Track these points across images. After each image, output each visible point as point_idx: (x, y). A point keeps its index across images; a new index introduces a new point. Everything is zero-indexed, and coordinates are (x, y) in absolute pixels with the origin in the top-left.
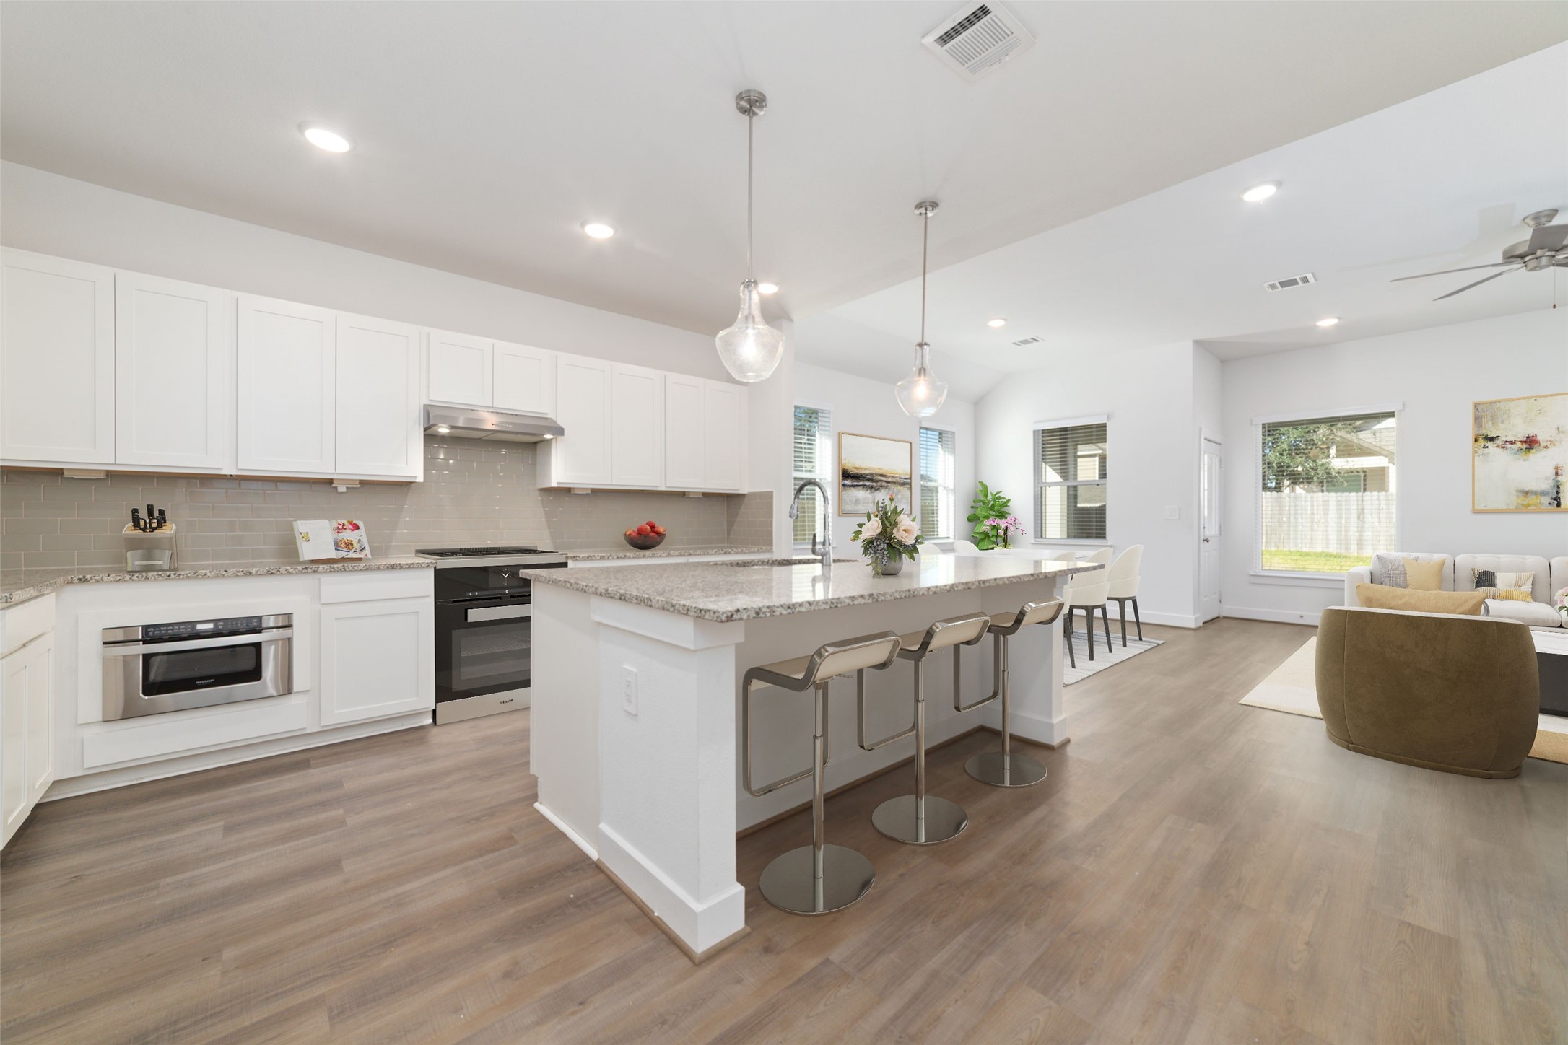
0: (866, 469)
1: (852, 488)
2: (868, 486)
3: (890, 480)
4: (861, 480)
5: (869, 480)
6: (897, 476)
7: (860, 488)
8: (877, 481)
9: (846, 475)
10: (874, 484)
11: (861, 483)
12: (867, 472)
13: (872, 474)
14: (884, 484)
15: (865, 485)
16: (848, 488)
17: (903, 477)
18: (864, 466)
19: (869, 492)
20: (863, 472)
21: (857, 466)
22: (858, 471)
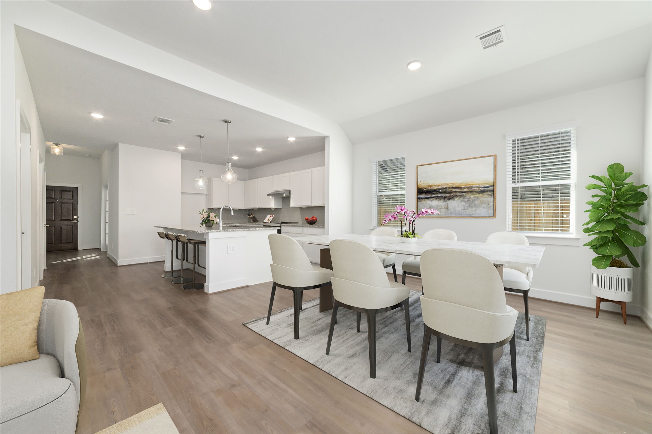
0: (439, 185)
1: (426, 200)
2: (441, 197)
3: (465, 190)
4: (434, 194)
5: (442, 193)
6: (474, 186)
7: (434, 199)
8: (450, 193)
9: (420, 191)
10: (448, 195)
11: (434, 195)
12: (440, 187)
13: (446, 188)
14: (458, 194)
15: (439, 197)
16: (423, 200)
17: (482, 186)
18: (437, 183)
19: (442, 201)
20: (436, 188)
21: (431, 185)
22: (431, 188)
